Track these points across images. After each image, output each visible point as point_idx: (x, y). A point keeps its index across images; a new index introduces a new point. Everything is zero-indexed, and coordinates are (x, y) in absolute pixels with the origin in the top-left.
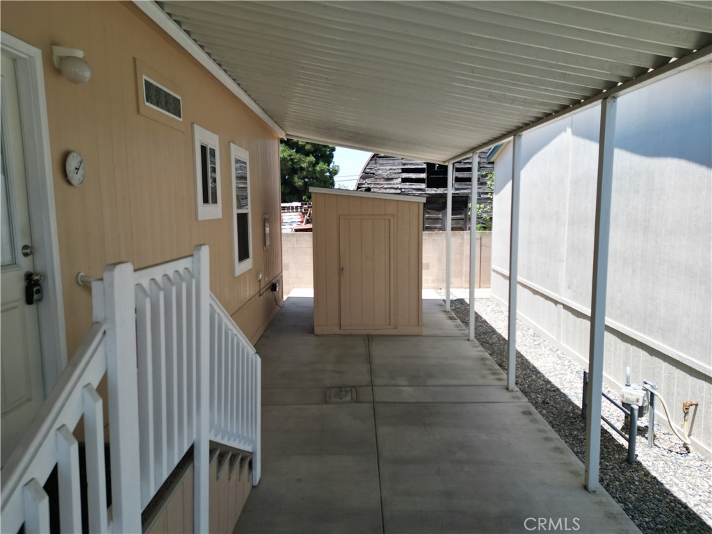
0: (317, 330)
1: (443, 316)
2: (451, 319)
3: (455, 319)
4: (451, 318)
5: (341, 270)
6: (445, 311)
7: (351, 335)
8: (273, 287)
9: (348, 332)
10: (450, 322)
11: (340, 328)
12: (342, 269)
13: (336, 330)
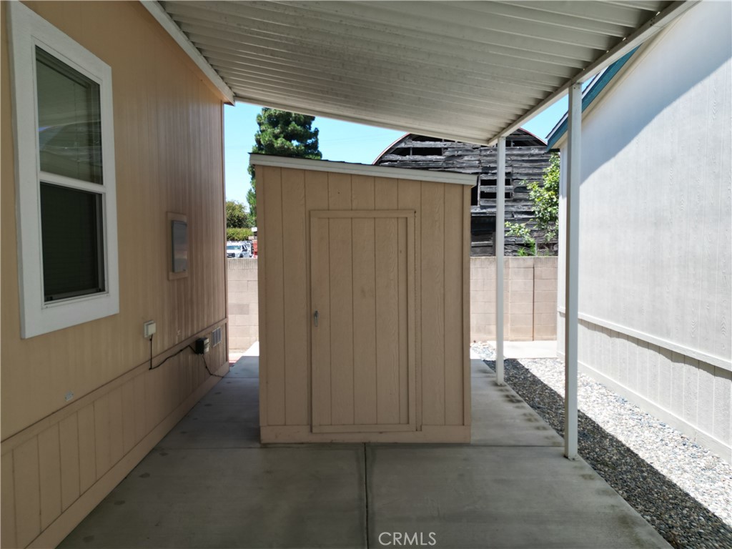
0: (267, 436)
1: (495, 395)
2: (512, 401)
3: (519, 401)
4: (511, 399)
5: (313, 316)
6: (496, 384)
7: (332, 445)
8: (198, 347)
9: (327, 439)
10: (510, 407)
11: (311, 431)
12: (316, 314)
13: (303, 435)
